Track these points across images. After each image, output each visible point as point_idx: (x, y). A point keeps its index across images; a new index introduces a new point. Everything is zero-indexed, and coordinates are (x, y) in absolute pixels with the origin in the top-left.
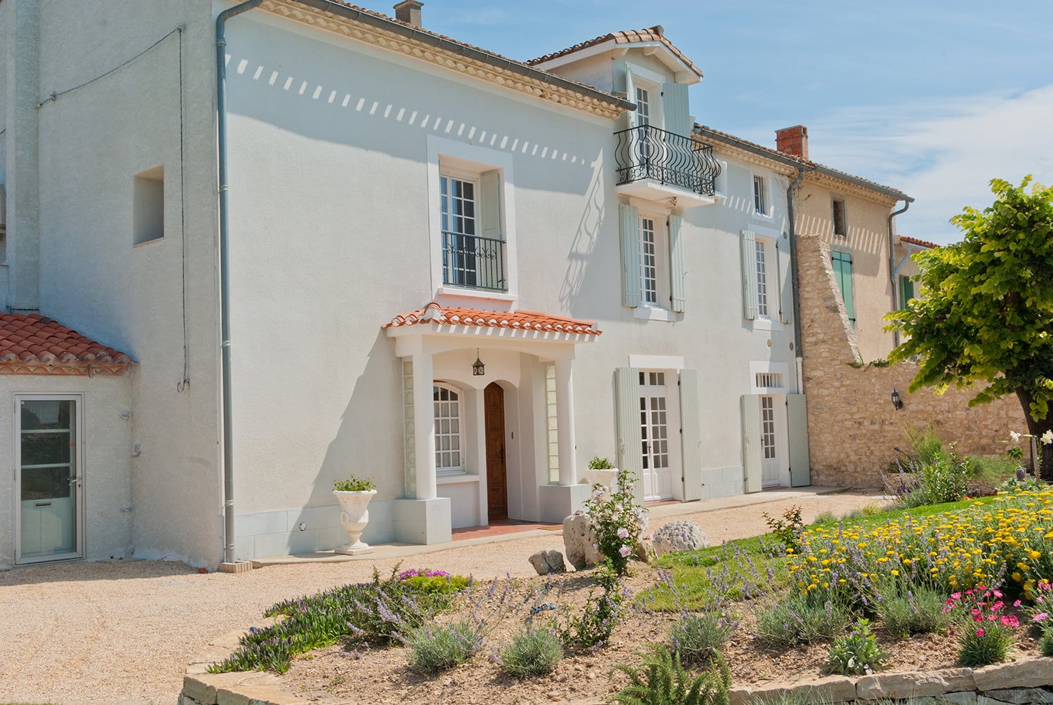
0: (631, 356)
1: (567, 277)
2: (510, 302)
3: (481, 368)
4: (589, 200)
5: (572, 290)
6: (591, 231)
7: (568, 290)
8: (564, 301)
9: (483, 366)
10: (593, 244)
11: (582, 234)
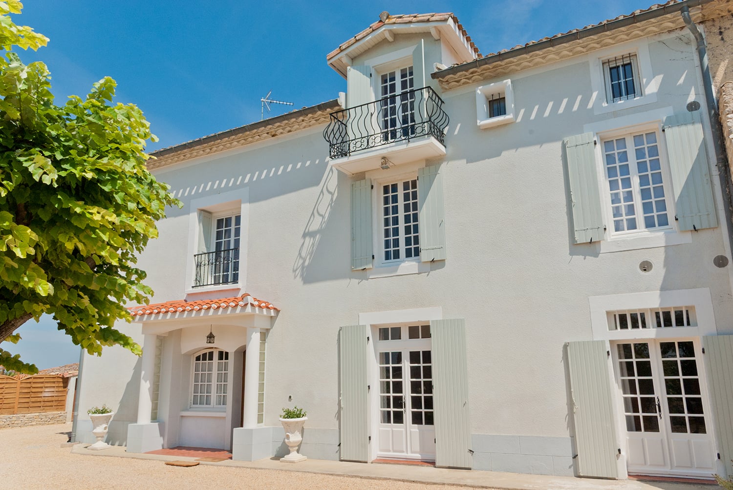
0: (360, 314)
1: (300, 254)
2: (239, 289)
3: (213, 339)
4: (322, 189)
5: (304, 262)
6: (322, 213)
7: (301, 261)
8: (297, 272)
9: (214, 337)
10: (324, 222)
11: (315, 217)
